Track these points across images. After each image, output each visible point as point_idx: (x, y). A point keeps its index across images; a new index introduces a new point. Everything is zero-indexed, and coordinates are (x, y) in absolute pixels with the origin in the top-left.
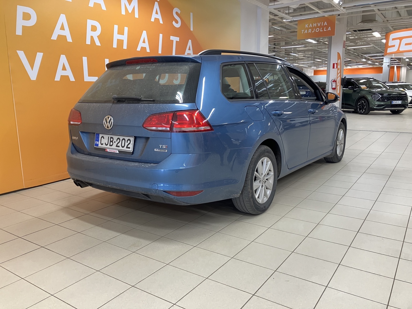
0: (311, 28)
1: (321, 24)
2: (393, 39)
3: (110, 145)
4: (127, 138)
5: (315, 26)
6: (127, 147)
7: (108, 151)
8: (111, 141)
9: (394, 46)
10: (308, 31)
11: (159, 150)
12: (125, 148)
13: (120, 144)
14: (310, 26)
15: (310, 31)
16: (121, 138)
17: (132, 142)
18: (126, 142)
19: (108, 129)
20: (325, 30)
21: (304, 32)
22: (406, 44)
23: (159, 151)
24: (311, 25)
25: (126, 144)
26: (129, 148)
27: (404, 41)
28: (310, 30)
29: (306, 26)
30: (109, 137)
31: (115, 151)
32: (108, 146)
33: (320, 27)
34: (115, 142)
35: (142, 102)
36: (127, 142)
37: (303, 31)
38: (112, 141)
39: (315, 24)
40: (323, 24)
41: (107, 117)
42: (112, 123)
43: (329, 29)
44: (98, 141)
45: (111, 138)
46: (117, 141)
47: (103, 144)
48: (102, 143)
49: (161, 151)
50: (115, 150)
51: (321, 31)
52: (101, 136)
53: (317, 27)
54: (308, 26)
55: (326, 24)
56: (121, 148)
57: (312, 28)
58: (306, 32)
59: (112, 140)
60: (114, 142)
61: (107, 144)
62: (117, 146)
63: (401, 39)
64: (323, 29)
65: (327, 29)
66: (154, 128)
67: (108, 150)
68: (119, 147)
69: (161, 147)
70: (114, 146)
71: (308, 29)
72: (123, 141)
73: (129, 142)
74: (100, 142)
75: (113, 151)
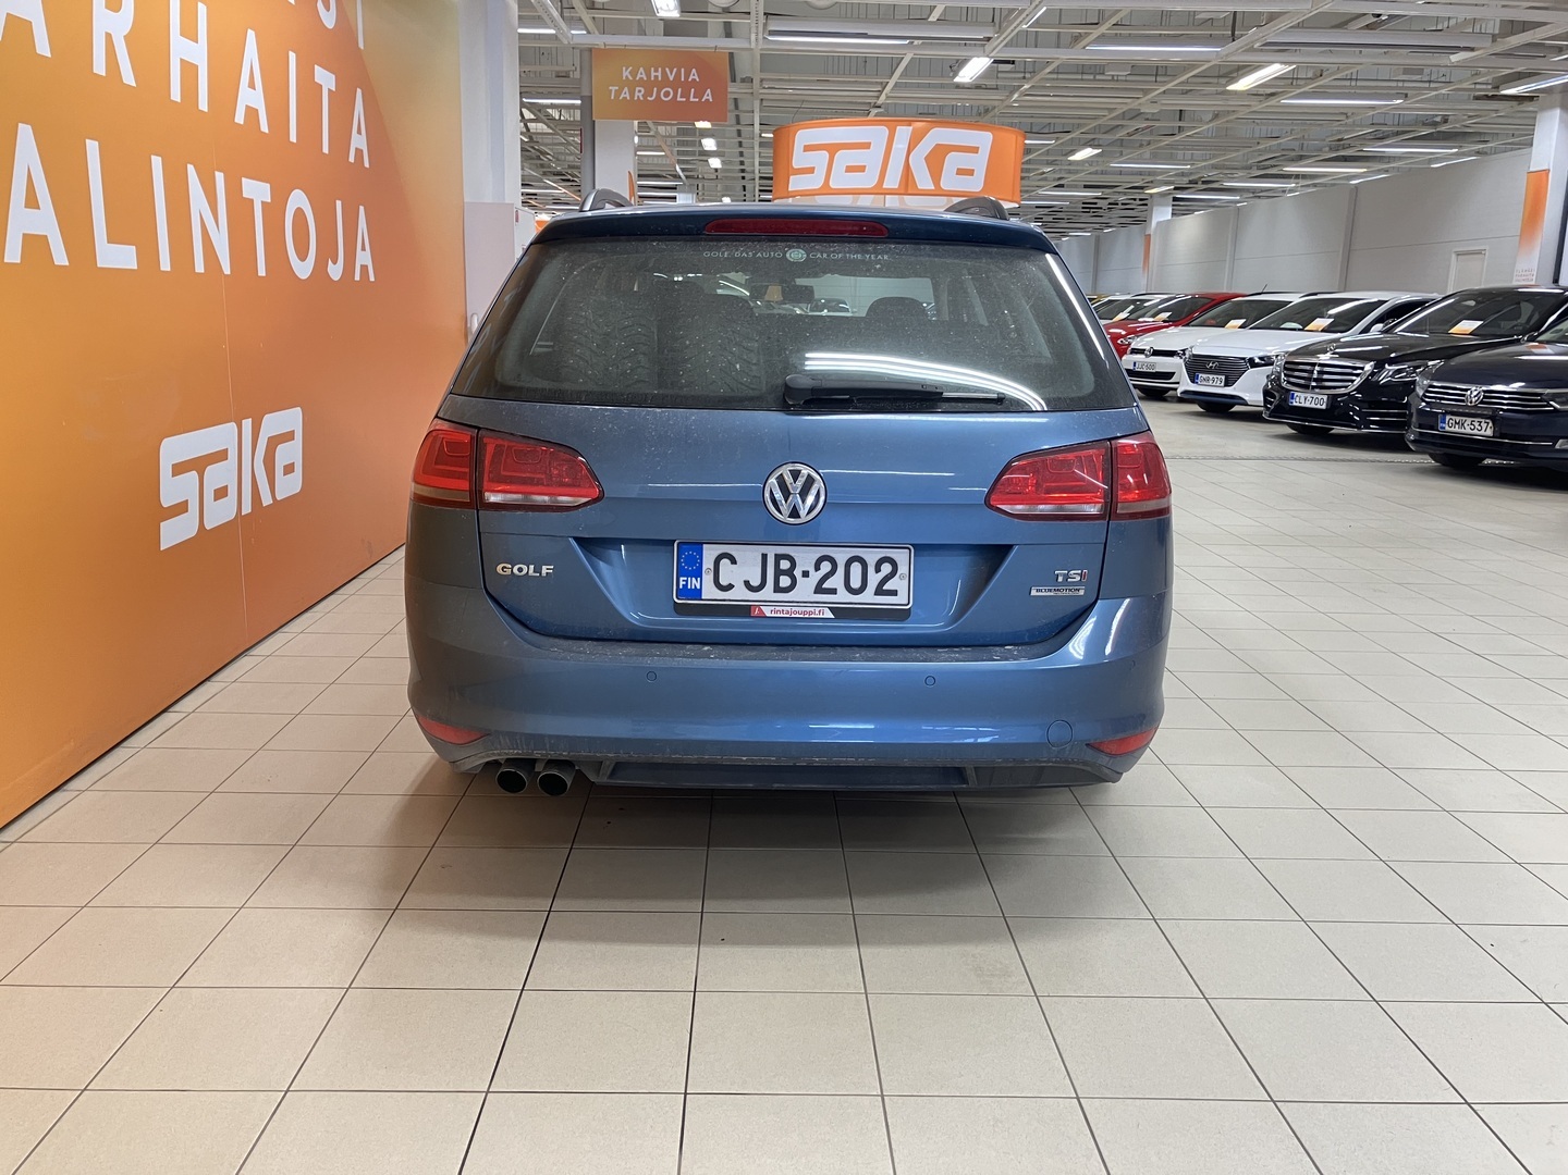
0: (641, 83)
1: (679, 73)
2: (808, 148)
3: (777, 589)
4: (872, 556)
5: (656, 77)
6: (879, 591)
7: (768, 615)
8: (778, 572)
9: (811, 170)
10: (632, 94)
11: (1050, 590)
12: (868, 597)
13: (836, 581)
14: (639, 76)
15: (639, 93)
16: (841, 556)
17: (903, 569)
18: (871, 570)
19: (792, 520)
20: (692, 99)
21: (618, 93)
22: (850, 169)
23: (1049, 594)
24: (641, 74)
25: (874, 579)
26: (894, 593)
27: (844, 158)
28: (640, 91)
29: (626, 73)
30: (764, 557)
31: (810, 613)
32: (768, 593)
33: (675, 84)
34: (806, 574)
35: (945, 406)
36: (878, 570)
37: (614, 89)
38: (790, 573)
39: (656, 71)
40: (687, 76)
41: (785, 471)
42: (822, 498)
43: (708, 96)
44: (698, 574)
45: (778, 558)
46: (817, 568)
47: (730, 587)
48: (724, 582)
49: (1059, 594)
50: (812, 609)
51: (679, 99)
52: (709, 553)
53: (665, 82)
54: (633, 73)
55: (694, 75)
56: (843, 597)
57: (648, 85)
58: (625, 94)
59: (785, 565)
60: (798, 573)
61: (756, 582)
62: (819, 589)
63: (832, 149)
64: (686, 94)
65: (700, 94)
66: (1019, 508)
67: (767, 611)
68: (833, 591)
69: (1060, 579)
70: (805, 589)
71: (632, 85)
72: (856, 568)
73: (886, 568)
74: (708, 578)
75: (797, 612)
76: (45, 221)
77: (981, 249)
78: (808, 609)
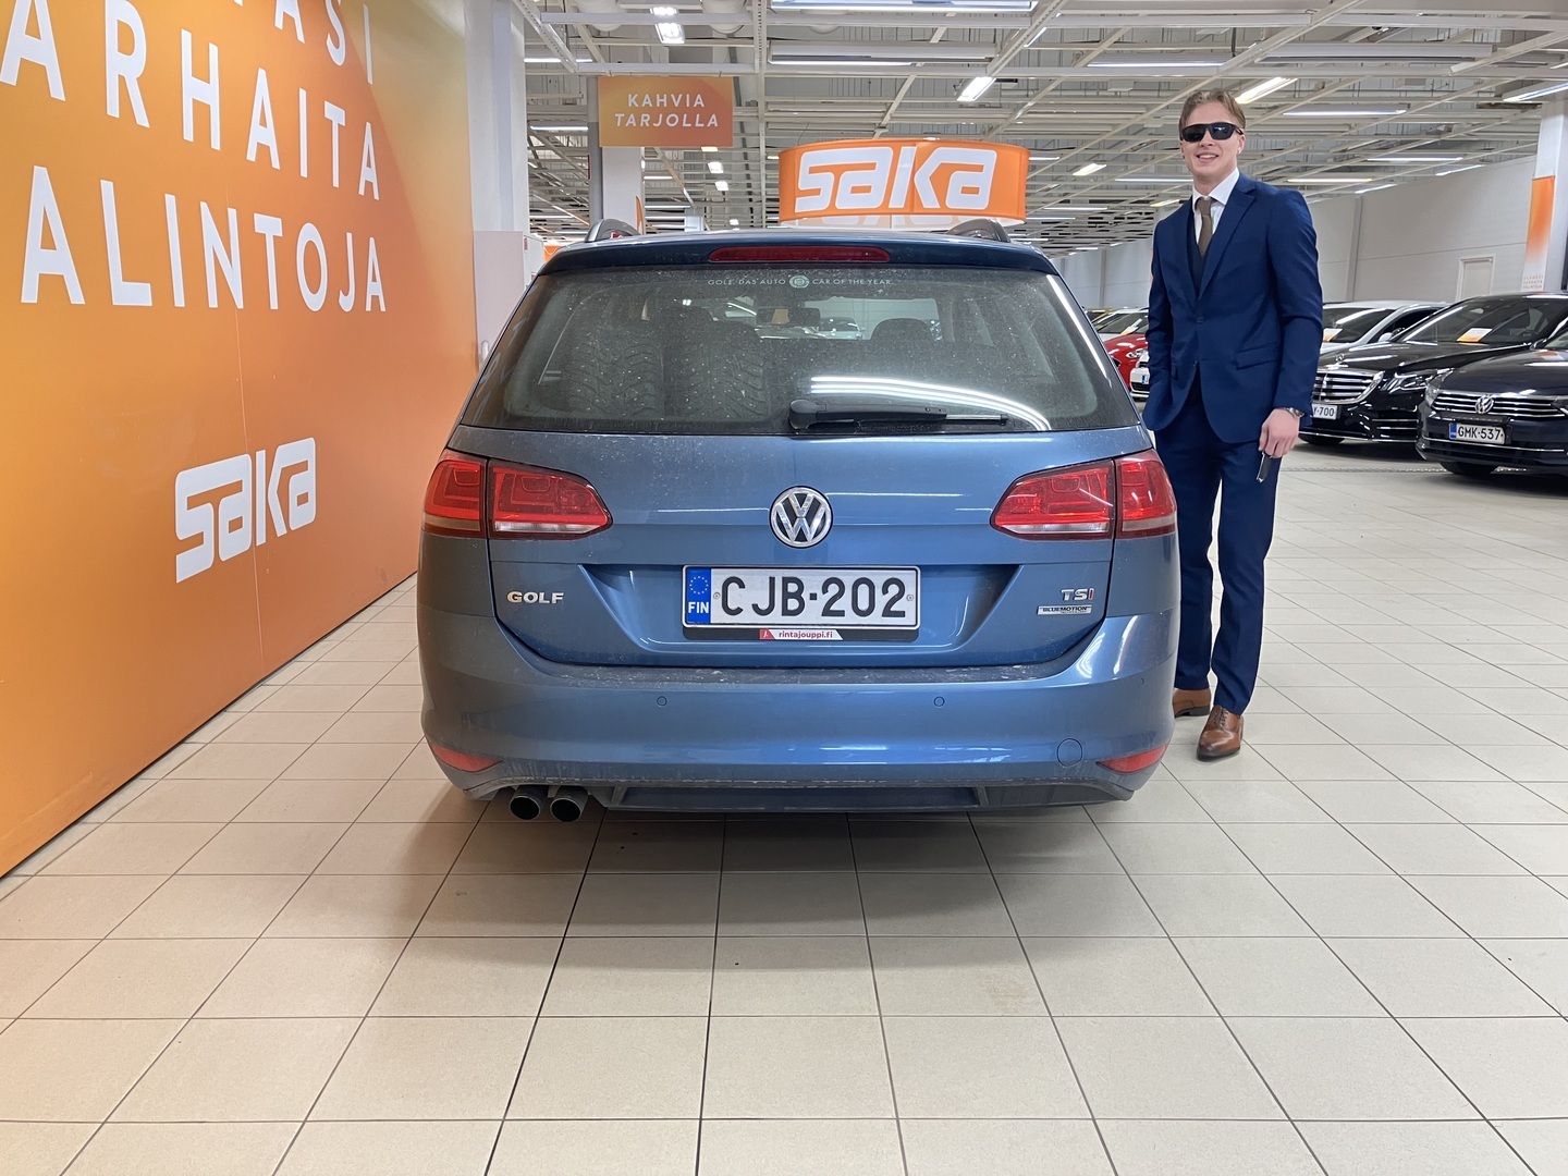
0: (647, 109)
1: (684, 98)
2: (813, 170)
3: (786, 612)
4: (879, 578)
5: (662, 103)
6: (887, 612)
7: (777, 638)
8: (786, 595)
9: (816, 192)
10: (638, 120)
11: (1057, 609)
12: (876, 619)
13: (844, 603)
14: (645, 103)
15: (645, 119)
16: (849, 578)
17: (910, 590)
18: (878, 591)
19: (798, 544)
20: (697, 125)
21: (624, 120)
22: (855, 190)
23: (1056, 613)
24: (647, 101)
25: (881, 601)
26: (901, 614)
27: (850, 179)
28: (646, 118)
29: (632, 100)
30: (772, 580)
31: (818, 635)
32: (776, 616)
33: (681, 110)
34: (813, 597)
35: (950, 428)
36: (885, 591)
37: (620, 116)
38: (797, 596)
39: (662, 97)
40: (692, 102)
41: (792, 495)
42: (828, 521)
43: (714, 121)
44: (707, 598)
45: (786, 581)
46: (825, 590)
47: (739, 611)
48: (732, 606)
49: (1067, 612)
50: (820, 632)
51: (684, 125)
52: (718, 578)
53: (671, 108)
54: (639, 101)
55: (699, 101)
56: (851, 619)
57: (654, 112)
58: (632, 121)
59: (792, 588)
60: (805, 595)
61: (764, 606)
62: (827, 612)
63: (838, 171)
64: (691, 120)
65: (704, 120)
66: (1025, 528)
67: (776, 634)
68: (841, 613)
69: (1067, 598)
70: (813, 612)
71: (638, 113)
72: (863, 590)
73: (894, 590)
74: (716, 602)
75: (806, 634)
76: (61, 262)
77: (982, 271)
78: (817, 632)
